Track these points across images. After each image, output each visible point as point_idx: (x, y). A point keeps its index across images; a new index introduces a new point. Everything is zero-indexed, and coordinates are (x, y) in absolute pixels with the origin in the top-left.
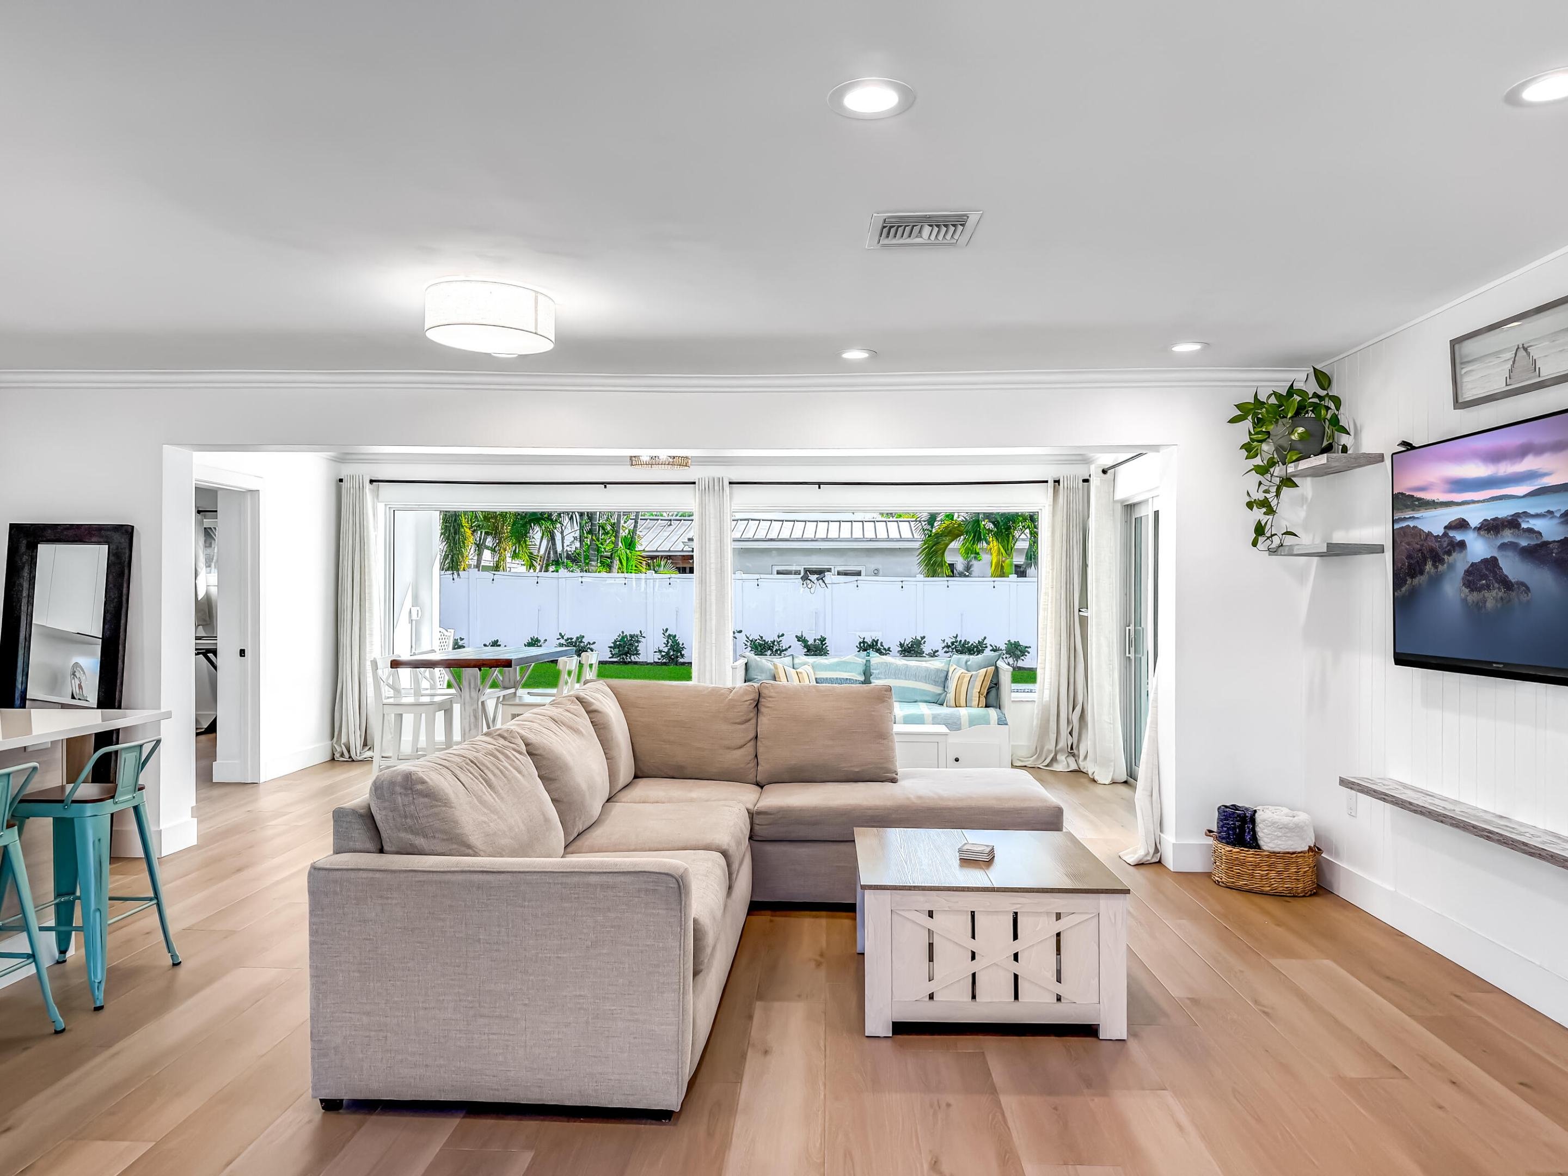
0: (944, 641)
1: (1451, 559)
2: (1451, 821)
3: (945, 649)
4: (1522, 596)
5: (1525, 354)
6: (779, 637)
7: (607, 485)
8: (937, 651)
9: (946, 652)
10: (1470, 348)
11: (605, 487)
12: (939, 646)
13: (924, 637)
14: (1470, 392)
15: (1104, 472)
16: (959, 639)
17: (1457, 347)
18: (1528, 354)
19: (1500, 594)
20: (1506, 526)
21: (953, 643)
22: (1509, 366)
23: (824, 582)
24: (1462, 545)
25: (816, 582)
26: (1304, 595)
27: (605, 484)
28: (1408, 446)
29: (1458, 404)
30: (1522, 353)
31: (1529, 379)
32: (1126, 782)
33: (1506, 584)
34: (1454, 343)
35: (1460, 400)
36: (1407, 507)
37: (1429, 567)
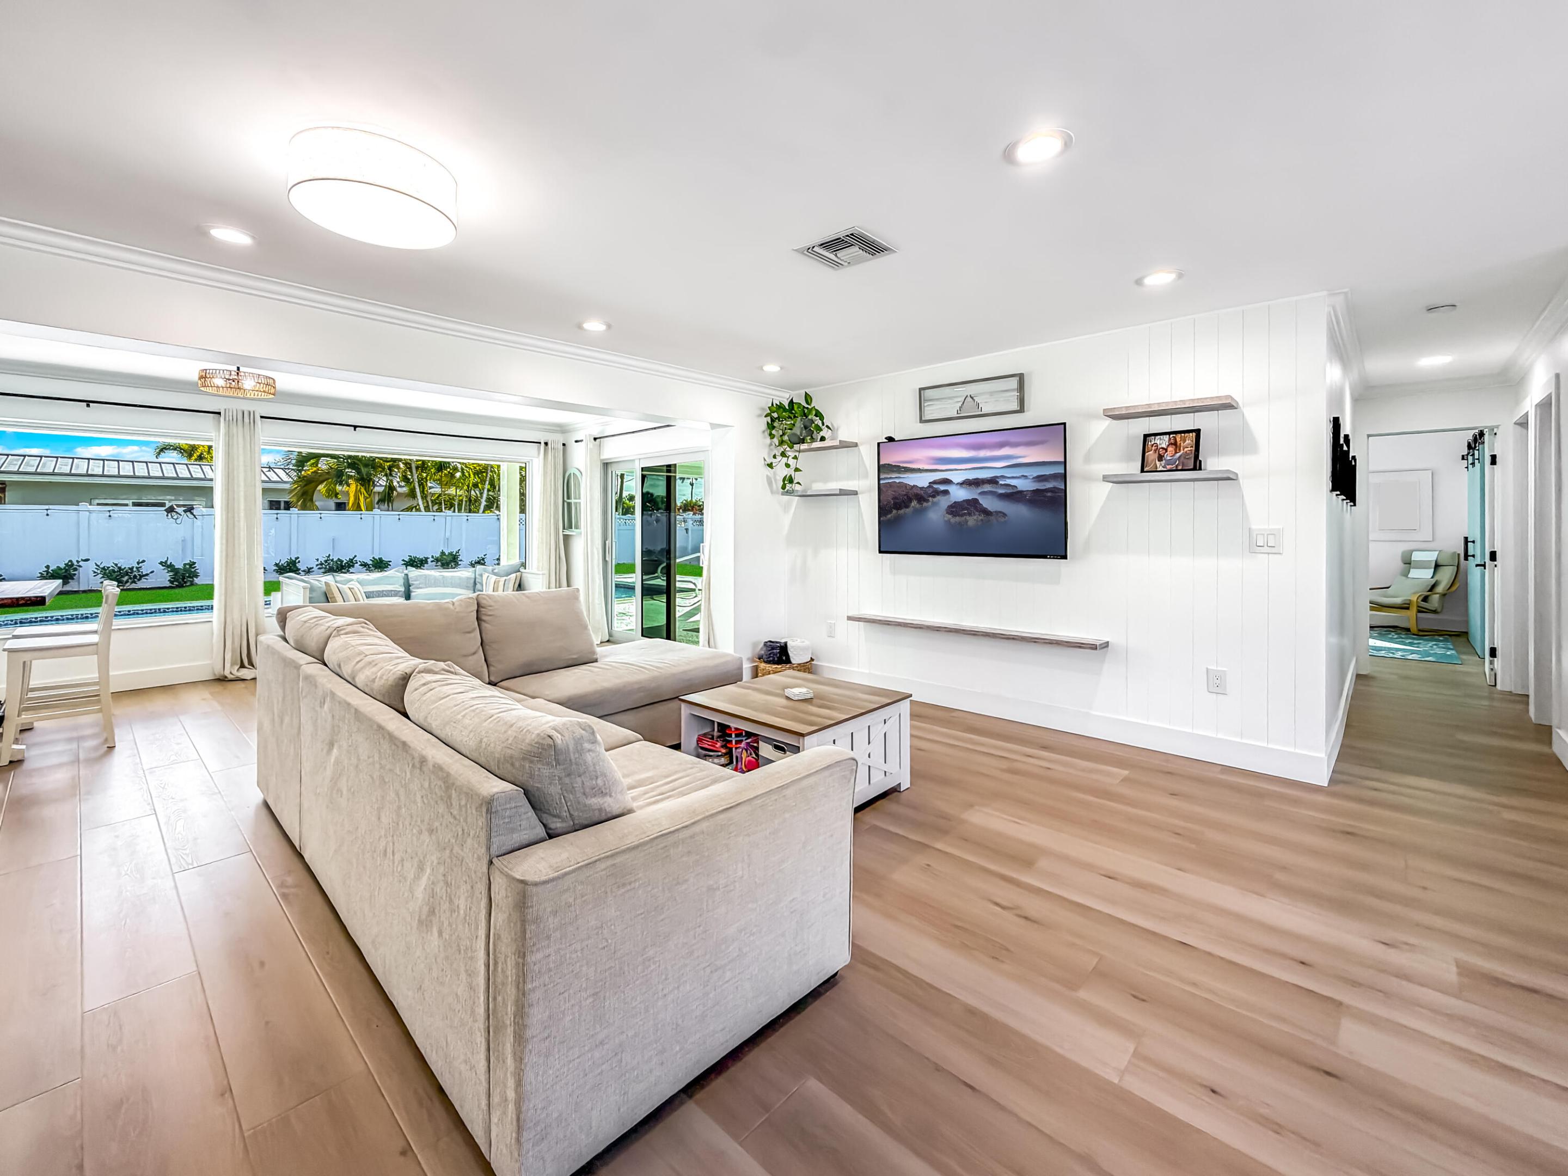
0: (318, 560)
1: (935, 500)
2: (944, 629)
3: (319, 566)
4: (1000, 519)
5: (971, 399)
6: (138, 563)
7: (91, 404)
8: (313, 568)
9: (319, 568)
10: (928, 393)
11: (88, 406)
12: (313, 564)
13: (298, 558)
14: (929, 413)
15: (595, 439)
16: (331, 558)
17: (922, 392)
18: (974, 400)
19: (980, 518)
20: (986, 483)
21: (326, 561)
22: (960, 404)
23: (192, 514)
24: (946, 492)
25: (182, 513)
26: (787, 520)
27: (88, 403)
28: (890, 439)
29: (922, 421)
30: (969, 399)
31: (975, 412)
32: (608, 641)
33: (986, 512)
34: (921, 390)
35: (923, 419)
36: (893, 472)
37: (914, 503)
